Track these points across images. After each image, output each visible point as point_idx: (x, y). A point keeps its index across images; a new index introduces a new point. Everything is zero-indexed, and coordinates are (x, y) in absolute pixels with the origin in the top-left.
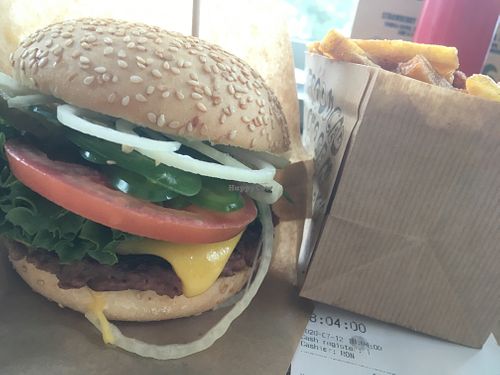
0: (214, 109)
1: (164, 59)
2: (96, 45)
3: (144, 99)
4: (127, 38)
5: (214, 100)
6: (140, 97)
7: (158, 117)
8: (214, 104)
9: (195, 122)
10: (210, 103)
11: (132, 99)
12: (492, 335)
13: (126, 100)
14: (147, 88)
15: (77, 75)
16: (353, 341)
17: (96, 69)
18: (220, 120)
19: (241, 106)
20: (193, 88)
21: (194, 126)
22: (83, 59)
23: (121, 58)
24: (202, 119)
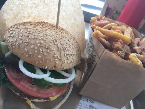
0: (60, 62)
1: (48, 49)
2: (29, 44)
3: (42, 62)
4: (38, 42)
5: (60, 60)
6: (41, 62)
7: (45, 67)
8: (60, 61)
9: (55, 67)
10: (59, 61)
11: (39, 62)
12: (125, 106)
13: (37, 63)
14: (43, 59)
15: (24, 53)
16: (90, 106)
17: (29, 53)
18: (61, 65)
19: (67, 59)
20: (55, 58)
21: (55, 68)
22: (26, 49)
23: (36, 50)
24: (57, 66)
